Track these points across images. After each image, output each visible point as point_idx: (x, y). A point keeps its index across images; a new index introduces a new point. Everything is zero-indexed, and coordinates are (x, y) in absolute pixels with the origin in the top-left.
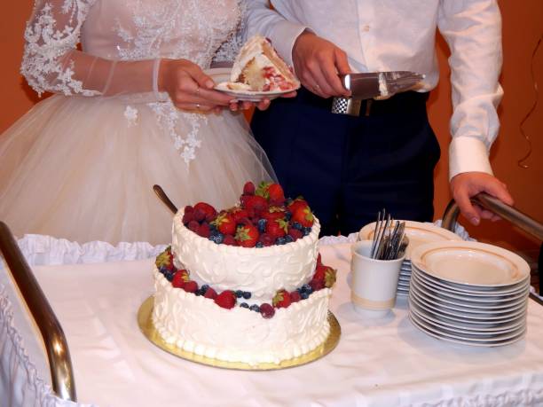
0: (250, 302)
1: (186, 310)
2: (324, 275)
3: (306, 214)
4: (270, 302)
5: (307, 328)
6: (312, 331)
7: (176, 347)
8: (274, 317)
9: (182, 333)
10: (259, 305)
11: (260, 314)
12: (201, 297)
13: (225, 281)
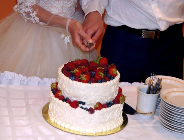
0: (84, 106)
1: (59, 107)
2: (120, 98)
3: (113, 71)
4: (93, 107)
5: (109, 120)
6: (112, 121)
7: (54, 122)
8: (94, 114)
9: (57, 117)
10: (88, 108)
11: (88, 112)
12: (65, 103)
13: (74, 97)
